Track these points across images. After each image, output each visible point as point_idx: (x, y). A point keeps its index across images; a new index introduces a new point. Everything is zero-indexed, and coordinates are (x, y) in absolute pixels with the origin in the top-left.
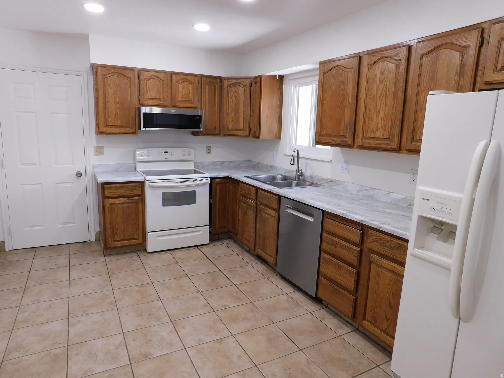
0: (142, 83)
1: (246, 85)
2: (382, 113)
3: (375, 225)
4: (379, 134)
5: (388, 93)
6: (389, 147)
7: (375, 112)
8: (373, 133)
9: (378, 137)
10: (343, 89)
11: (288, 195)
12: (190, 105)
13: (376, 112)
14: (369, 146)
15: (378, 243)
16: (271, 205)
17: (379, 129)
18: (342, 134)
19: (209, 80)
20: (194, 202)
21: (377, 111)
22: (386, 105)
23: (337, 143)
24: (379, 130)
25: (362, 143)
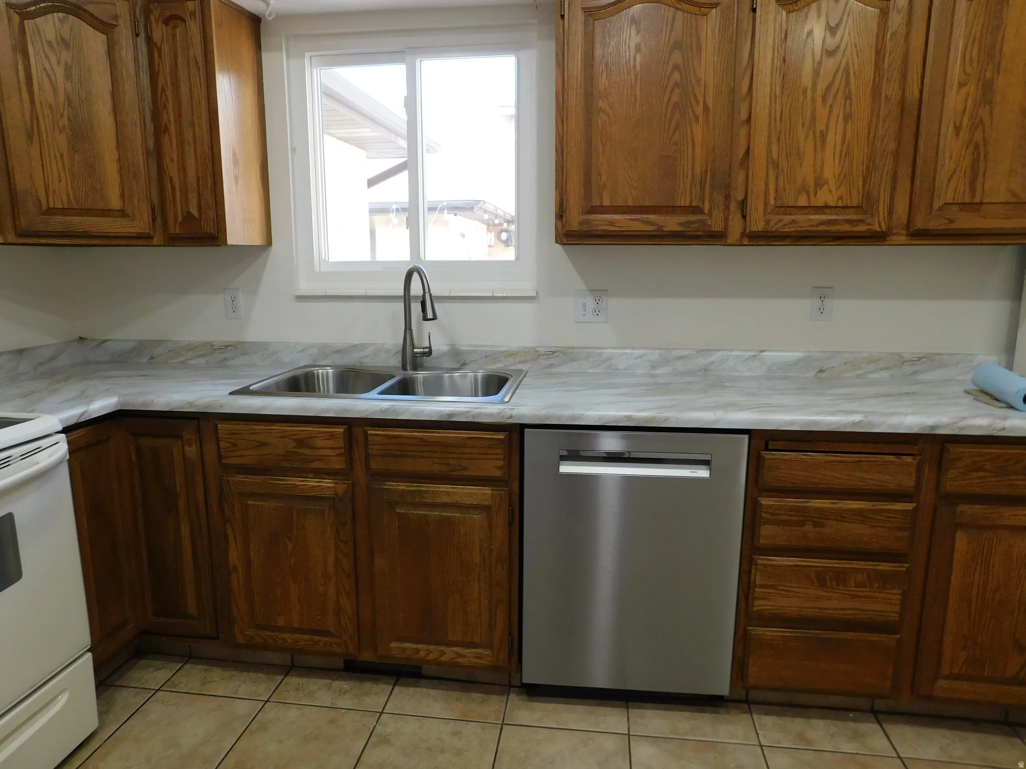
1: (114, 22)
2: (834, 138)
3: (980, 427)
4: (824, 197)
5: (853, 86)
6: (862, 228)
7: (811, 138)
8: (804, 194)
9: (822, 205)
10: (682, 67)
11: (573, 417)
13: (815, 137)
14: (793, 230)
15: (986, 471)
16: (466, 469)
17: (827, 183)
18: (684, 201)
21: (818, 134)
22: (848, 118)
23: (665, 229)
24: (826, 186)
25: (767, 222)
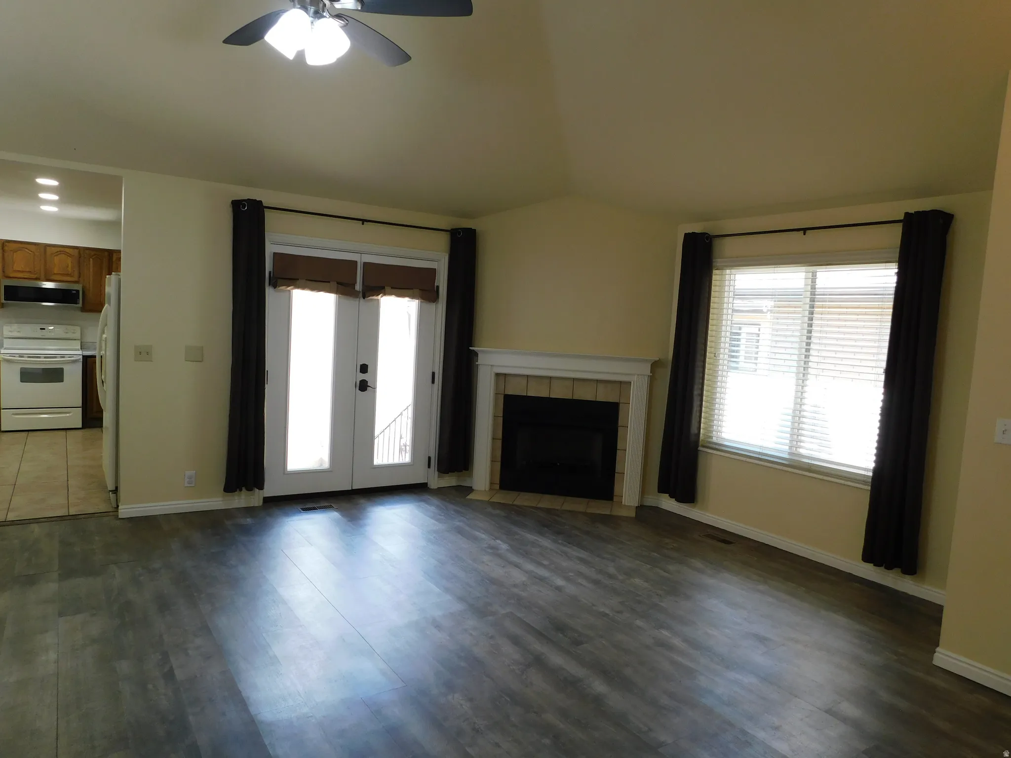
0: (6, 254)
12: (69, 279)
19: (93, 253)
20: (62, 381)
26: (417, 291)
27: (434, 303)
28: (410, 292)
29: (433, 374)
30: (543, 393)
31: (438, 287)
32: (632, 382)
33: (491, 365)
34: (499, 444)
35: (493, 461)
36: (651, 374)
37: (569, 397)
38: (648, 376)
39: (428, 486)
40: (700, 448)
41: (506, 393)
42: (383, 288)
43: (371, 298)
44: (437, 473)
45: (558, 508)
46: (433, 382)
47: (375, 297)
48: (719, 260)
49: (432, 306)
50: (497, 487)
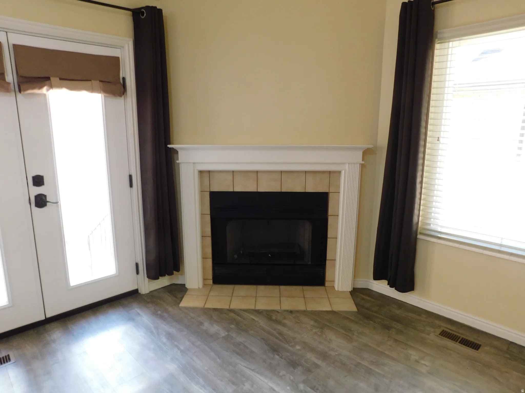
26: (96, 83)
27: (121, 96)
28: (88, 83)
29: (130, 177)
30: (250, 187)
31: (124, 79)
32: (343, 172)
33: (194, 163)
34: (209, 241)
35: (204, 258)
36: (363, 162)
37: (279, 190)
38: (360, 164)
39: (139, 292)
40: (419, 236)
41: (212, 190)
42: (48, 79)
43: (30, 91)
44: (147, 279)
45: (277, 308)
46: (131, 185)
47: (36, 91)
48: (445, 30)
49: (120, 101)
50: (211, 282)
